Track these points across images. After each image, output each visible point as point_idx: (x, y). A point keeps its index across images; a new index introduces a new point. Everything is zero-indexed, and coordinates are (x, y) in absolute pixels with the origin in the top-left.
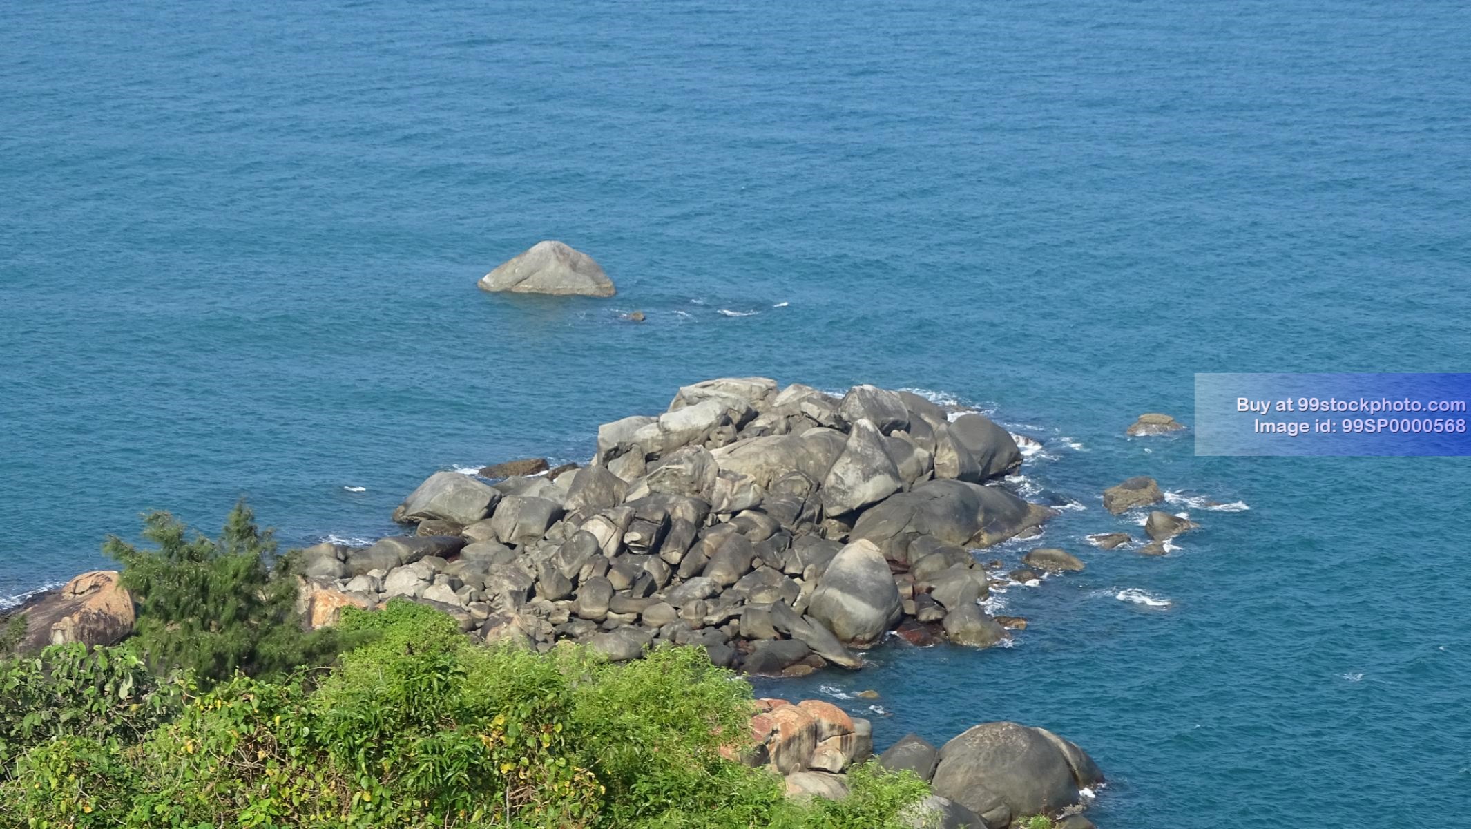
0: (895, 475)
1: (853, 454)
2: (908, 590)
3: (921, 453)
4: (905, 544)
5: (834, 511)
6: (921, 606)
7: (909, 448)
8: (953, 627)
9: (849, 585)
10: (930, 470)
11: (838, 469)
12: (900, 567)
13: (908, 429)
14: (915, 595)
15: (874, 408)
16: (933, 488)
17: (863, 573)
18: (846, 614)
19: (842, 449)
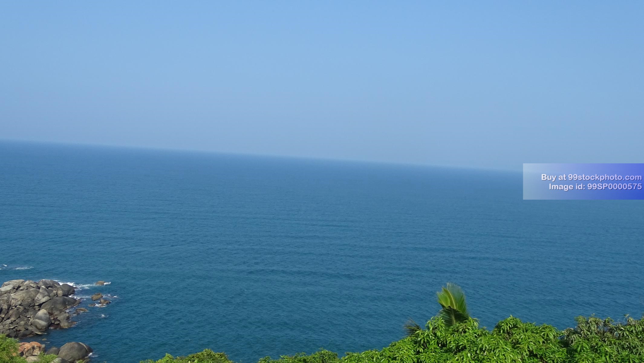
0: (49, 296)
1: (41, 293)
2: (53, 318)
3: (55, 292)
4: (52, 309)
5: (37, 304)
6: (55, 321)
7: (52, 291)
8: (62, 325)
9: (40, 318)
10: (57, 295)
11: (38, 296)
12: (51, 314)
13: (52, 287)
14: (54, 319)
15: (45, 284)
16: (57, 298)
17: (43, 316)
18: (40, 324)
19: (39, 292)
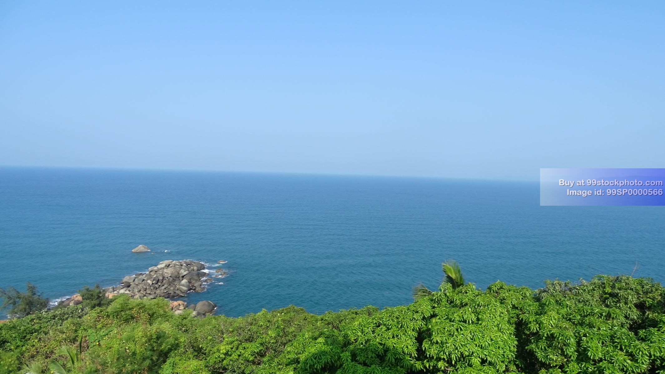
0: (189, 271)
1: (183, 269)
2: (191, 285)
3: (192, 268)
4: (190, 279)
5: (181, 276)
6: (193, 287)
7: (190, 267)
8: (197, 289)
9: (183, 285)
10: (193, 270)
11: (181, 271)
12: (190, 282)
13: (190, 265)
14: (192, 286)
15: (186, 263)
16: (194, 272)
17: (185, 284)
18: (183, 289)
19: (182, 268)
